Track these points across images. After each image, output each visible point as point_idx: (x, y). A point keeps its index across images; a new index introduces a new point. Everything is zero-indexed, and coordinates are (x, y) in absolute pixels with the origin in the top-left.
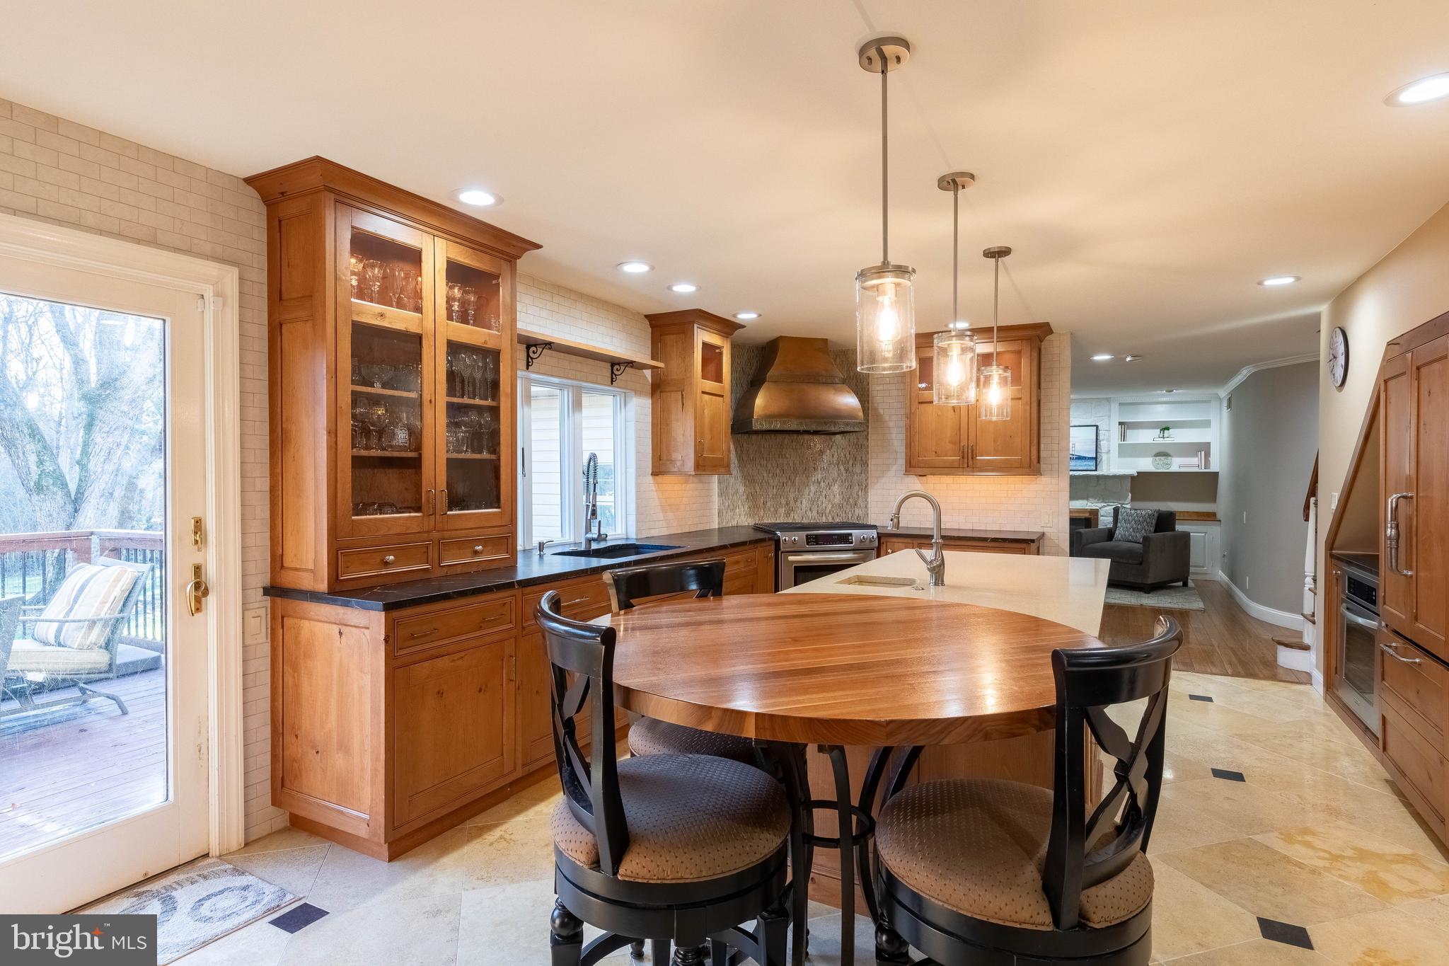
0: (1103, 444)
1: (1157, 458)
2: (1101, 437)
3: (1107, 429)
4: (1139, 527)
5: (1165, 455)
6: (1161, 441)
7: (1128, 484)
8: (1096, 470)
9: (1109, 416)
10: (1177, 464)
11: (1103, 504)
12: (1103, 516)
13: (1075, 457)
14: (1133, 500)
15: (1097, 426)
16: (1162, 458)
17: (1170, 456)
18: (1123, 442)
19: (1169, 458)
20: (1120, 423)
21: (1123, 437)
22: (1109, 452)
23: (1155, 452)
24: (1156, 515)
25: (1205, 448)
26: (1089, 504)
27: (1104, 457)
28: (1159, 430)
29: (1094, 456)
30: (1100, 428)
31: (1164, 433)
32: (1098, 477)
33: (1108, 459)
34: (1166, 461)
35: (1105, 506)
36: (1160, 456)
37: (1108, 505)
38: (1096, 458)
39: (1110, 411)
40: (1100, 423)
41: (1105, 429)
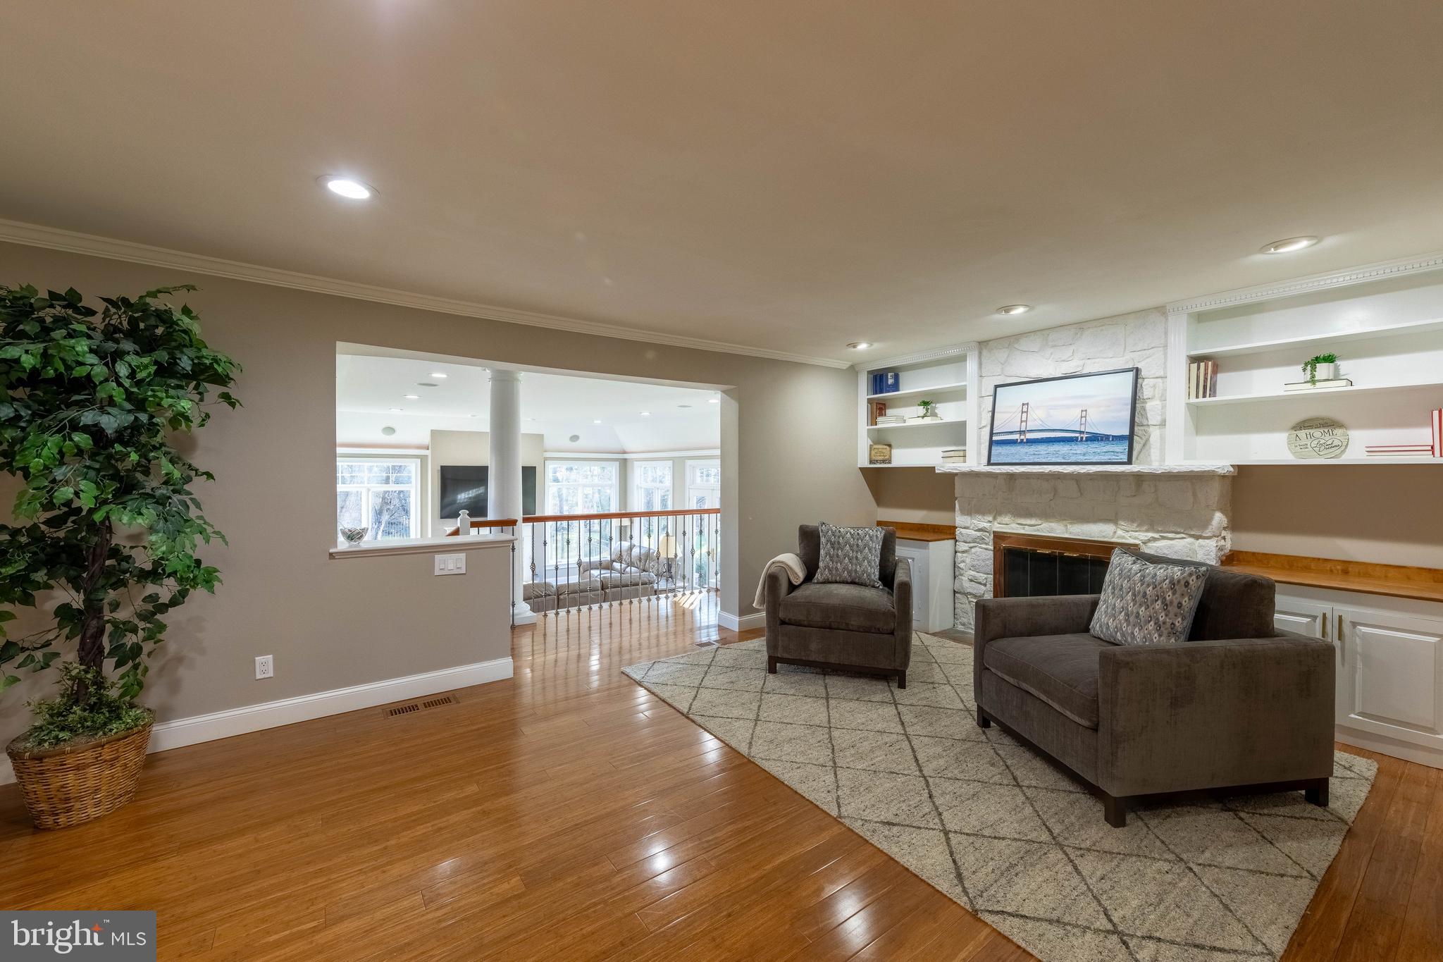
0: (1152, 409)
1: (1302, 433)
2: (1145, 394)
3: (1162, 374)
5: (1329, 424)
6: (1308, 389)
7: (1214, 492)
8: (1129, 462)
9: (1165, 346)
11: (1150, 535)
13: (1085, 436)
14: (1229, 528)
15: (1137, 370)
16: (1317, 433)
17: (1341, 426)
18: (1201, 399)
19: (1338, 431)
20: (1196, 359)
21: (1203, 388)
22: (1163, 424)
23: (1294, 419)
24: (1196, 585)
26: (1120, 532)
27: (1151, 434)
28: (1300, 368)
29: (1127, 433)
30: (1144, 373)
32: (1139, 478)
33: (1161, 441)
34: (1328, 439)
35: (1155, 539)
36: (1309, 427)
37: (1163, 538)
38: (1130, 438)
39: (1169, 334)
40: (1143, 363)
41: (1157, 375)
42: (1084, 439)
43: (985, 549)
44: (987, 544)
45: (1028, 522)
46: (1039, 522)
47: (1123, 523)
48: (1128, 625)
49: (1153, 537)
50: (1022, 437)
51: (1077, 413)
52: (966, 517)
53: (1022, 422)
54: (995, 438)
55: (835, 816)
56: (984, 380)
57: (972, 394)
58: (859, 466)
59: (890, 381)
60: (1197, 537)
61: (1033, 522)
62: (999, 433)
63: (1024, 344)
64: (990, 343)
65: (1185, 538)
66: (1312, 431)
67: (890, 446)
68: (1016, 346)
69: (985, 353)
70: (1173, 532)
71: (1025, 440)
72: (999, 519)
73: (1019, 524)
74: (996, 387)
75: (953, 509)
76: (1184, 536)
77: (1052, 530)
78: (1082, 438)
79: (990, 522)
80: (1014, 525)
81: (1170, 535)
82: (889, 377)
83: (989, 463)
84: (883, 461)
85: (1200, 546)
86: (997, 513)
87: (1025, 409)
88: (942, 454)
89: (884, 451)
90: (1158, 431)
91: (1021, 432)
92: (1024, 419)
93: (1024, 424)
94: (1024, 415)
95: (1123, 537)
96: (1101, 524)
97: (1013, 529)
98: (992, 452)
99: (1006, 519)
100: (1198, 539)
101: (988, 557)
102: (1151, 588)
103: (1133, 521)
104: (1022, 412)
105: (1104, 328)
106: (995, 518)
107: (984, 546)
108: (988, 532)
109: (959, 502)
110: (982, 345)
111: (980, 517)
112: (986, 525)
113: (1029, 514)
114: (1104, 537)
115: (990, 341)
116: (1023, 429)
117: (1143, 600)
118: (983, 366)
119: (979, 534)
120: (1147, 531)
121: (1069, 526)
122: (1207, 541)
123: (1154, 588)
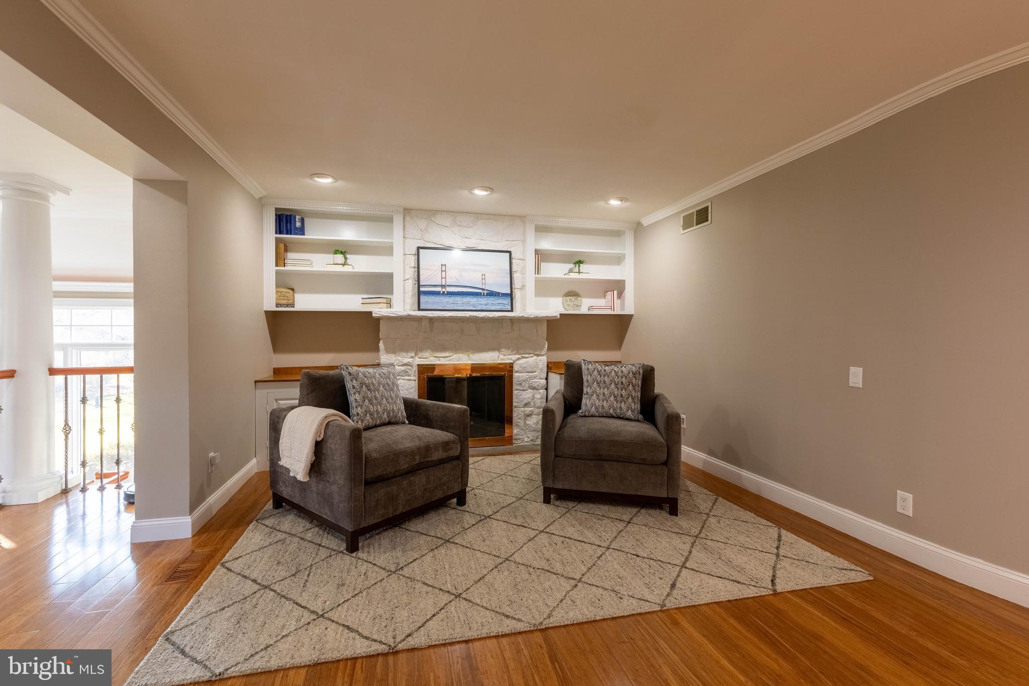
0: (517, 277)
1: (568, 298)
2: (514, 268)
3: (522, 257)
4: (624, 392)
5: (576, 294)
6: (573, 276)
7: (544, 327)
8: (512, 310)
9: (524, 241)
10: (586, 306)
11: (517, 356)
12: (517, 372)
13: (486, 292)
14: (549, 349)
15: (510, 253)
16: (573, 298)
17: (580, 296)
18: (537, 275)
19: (579, 298)
20: (536, 253)
21: (538, 270)
22: (523, 288)
23: (566, 290)
25: (618, 287)
26: (501, 356)
27: (517, 294)
29: (509, 292)
30: (513, 255)
31: (579, 266)
32: (512, 320)
33: (524, 298)
34: (576, 302)
35: (519, 359)
36: (570, 296)
37: (523, 357)
39: (524, 233)
40: (513, 248)
41: (520, 258)
42: (485, 294)
43: (408, 380)
44: (409, 376)
45: (443, 354)
46: (451, 354)
47: (503, 350)
48: (617, 403)
49: (518, 358)
50: (444, 290)
51: (478, 276)
52: (391, 355)
53: (442, 278)
54: (422, 289)
55: (659, 609)
56: (407, 240)
57: (398, 251)
58: (266, 309)
59: (298, 224)
60: (538, 355)
61: (447, 354)
62: (425, 285)
63: (439, 219)
64: (412, 211)
65: (533, 356)
66: (571, 298)
67: (293, 290)
68: (433, 219)
69: (408, 218)
70: (527, 354)
71: (446, 293)
72: (420, 355)
73: (435, 357)
74: (419, 248)
75: (377, 349)
76: (533, 355)
77: (460, 359)
78: (484, 293)
79: (412, 357)
80: (432, 358)
81: (527, 356)
82: (297, 220)
83: (419, 309)
84: (287, 306)
85: (540, 360)
86: (418, 349)
87: (444, 269)
88: (362, 301)
89: (287, 295)
90: (519, 292)
91: (442, 286)
92: (444, 276)
93: (444, 280)
94: (444, 273)
95: (504, 360)
96: (491, 352)
97: (431, 361)
98: (421, 300)
99: (427, 354)
100: (538, 357)
101: (411, 386)
102: (624, 378)
103: (509, 348)
104: (442, 271)
105: (490, 221)
106: (416, 354)
107: (407, 378)
108: (411, 366)
109: (384, 342)
110: (407, 212)
111: (404, 354)
112: (410, 360)
113: (443, 349)
114: (493, 360)
115: (412, 209)
116: (444, 284)
117: (622, 386)
118: (406, 229)
119: (403, 368)
120: (515, 354)
121: (471, 355)
122: (543, 357)
123: (626, 378)
